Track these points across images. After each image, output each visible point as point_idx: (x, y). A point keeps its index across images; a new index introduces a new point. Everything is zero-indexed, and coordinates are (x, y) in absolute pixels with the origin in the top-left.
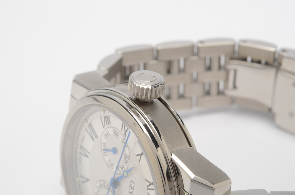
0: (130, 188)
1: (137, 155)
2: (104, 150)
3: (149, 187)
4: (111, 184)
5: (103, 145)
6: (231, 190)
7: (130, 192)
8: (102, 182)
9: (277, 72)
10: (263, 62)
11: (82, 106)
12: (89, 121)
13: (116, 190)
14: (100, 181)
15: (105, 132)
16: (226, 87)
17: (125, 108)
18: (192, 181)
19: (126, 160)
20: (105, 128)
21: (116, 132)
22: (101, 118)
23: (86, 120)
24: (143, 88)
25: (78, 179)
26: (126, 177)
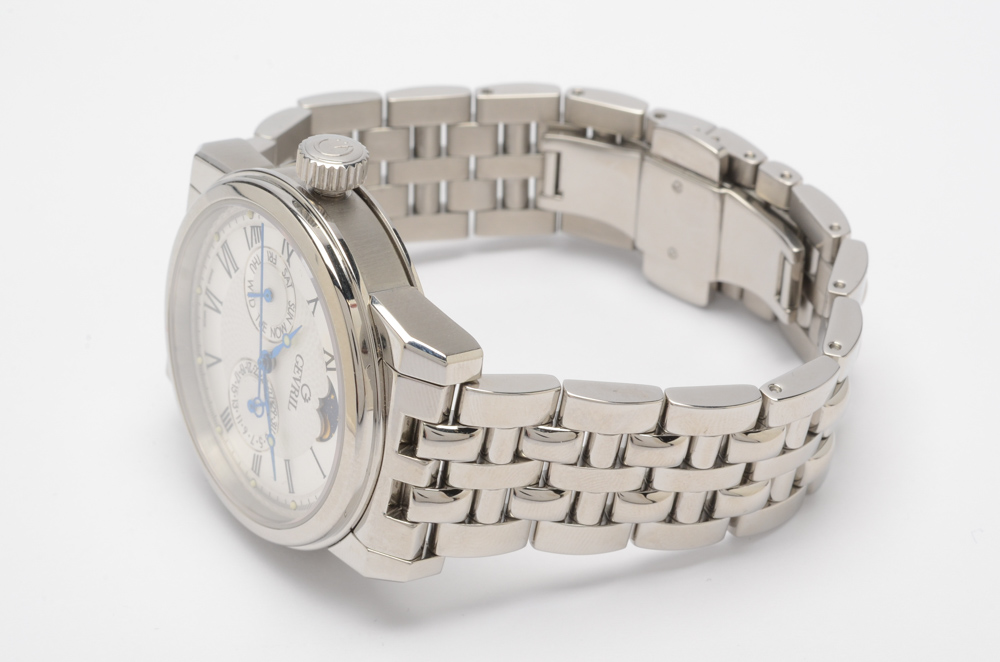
0: (296, 369)
1: (309, 302)
2: (250, 295)
3: (330, 366)
4: (259, 362)
5: (248, 284)
6: (483, 373)
7: (295, 379)
8: (244, 363)
9: (642, 160)
10: (618, 139)
11: (209, 204)
12: (223, 237)
13: (269, 376)
14: (242, 359)
15: (252, 258)
16: (541, 193)
17: (290, 209)
18: (405, 347)
19: (289, 313)
20: (252, 249)
21: (272, 257)
22: (245, 228)
23: (218, 234)
24: (322, 169)
25: (199, 360)
26: (289, 347)
